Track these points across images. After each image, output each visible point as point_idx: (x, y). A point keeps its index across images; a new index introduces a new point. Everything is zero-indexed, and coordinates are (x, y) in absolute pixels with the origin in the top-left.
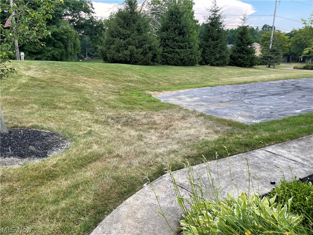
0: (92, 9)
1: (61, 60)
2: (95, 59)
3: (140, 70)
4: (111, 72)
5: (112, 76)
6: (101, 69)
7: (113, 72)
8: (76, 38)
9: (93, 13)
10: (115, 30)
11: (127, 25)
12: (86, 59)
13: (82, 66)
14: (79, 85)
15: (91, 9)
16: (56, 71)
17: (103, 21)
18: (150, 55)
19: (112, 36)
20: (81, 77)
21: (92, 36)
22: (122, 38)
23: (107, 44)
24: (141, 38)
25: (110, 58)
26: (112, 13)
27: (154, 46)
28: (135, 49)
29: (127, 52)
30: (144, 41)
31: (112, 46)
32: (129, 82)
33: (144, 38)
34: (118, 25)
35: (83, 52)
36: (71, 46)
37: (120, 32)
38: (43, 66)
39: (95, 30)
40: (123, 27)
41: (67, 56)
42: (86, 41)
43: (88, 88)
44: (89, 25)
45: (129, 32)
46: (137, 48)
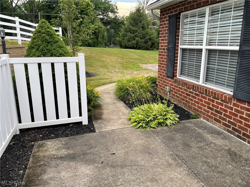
0: (117, 10)
1: (94, 46)
2: (117, 46)
3: (140, 53)
4: (121, 54)
5: (121, 56)
6: (116, 52)
7: (122, 54)
8: (104, 31)
9: (117, 13)
10: (128, 28)
11: (136, 24)
12: (111, 46)
13: (106, 50)
14: (103, 59)
15: (115, 10)
16: (92, 52)
17: (125, 17)
18: (150, 43)
19: (126, 31)
20: (104, 55)
21: (116, 29)
22: (132, 33)
23: (122, 37)
24: (144, 32)
25: (124, 45)
26: (131, 12)
27: (153, 37)
28: (140, 40)
29: (134, 42)
30: (146, 34)
31: (126, 38)
32: (130, 59)
33: (146, 32)
34: (130, 24)
35: (109, 41)
36: (101, 37)
37: (131, 29)
38: (85, 50)
39: (118, 25)
40: (133, 26)
41: (98, 44)
42: (112, 33)
43: (108, 61)
44: (113, 22)
45: (136, 29)
46: (141, 39)
